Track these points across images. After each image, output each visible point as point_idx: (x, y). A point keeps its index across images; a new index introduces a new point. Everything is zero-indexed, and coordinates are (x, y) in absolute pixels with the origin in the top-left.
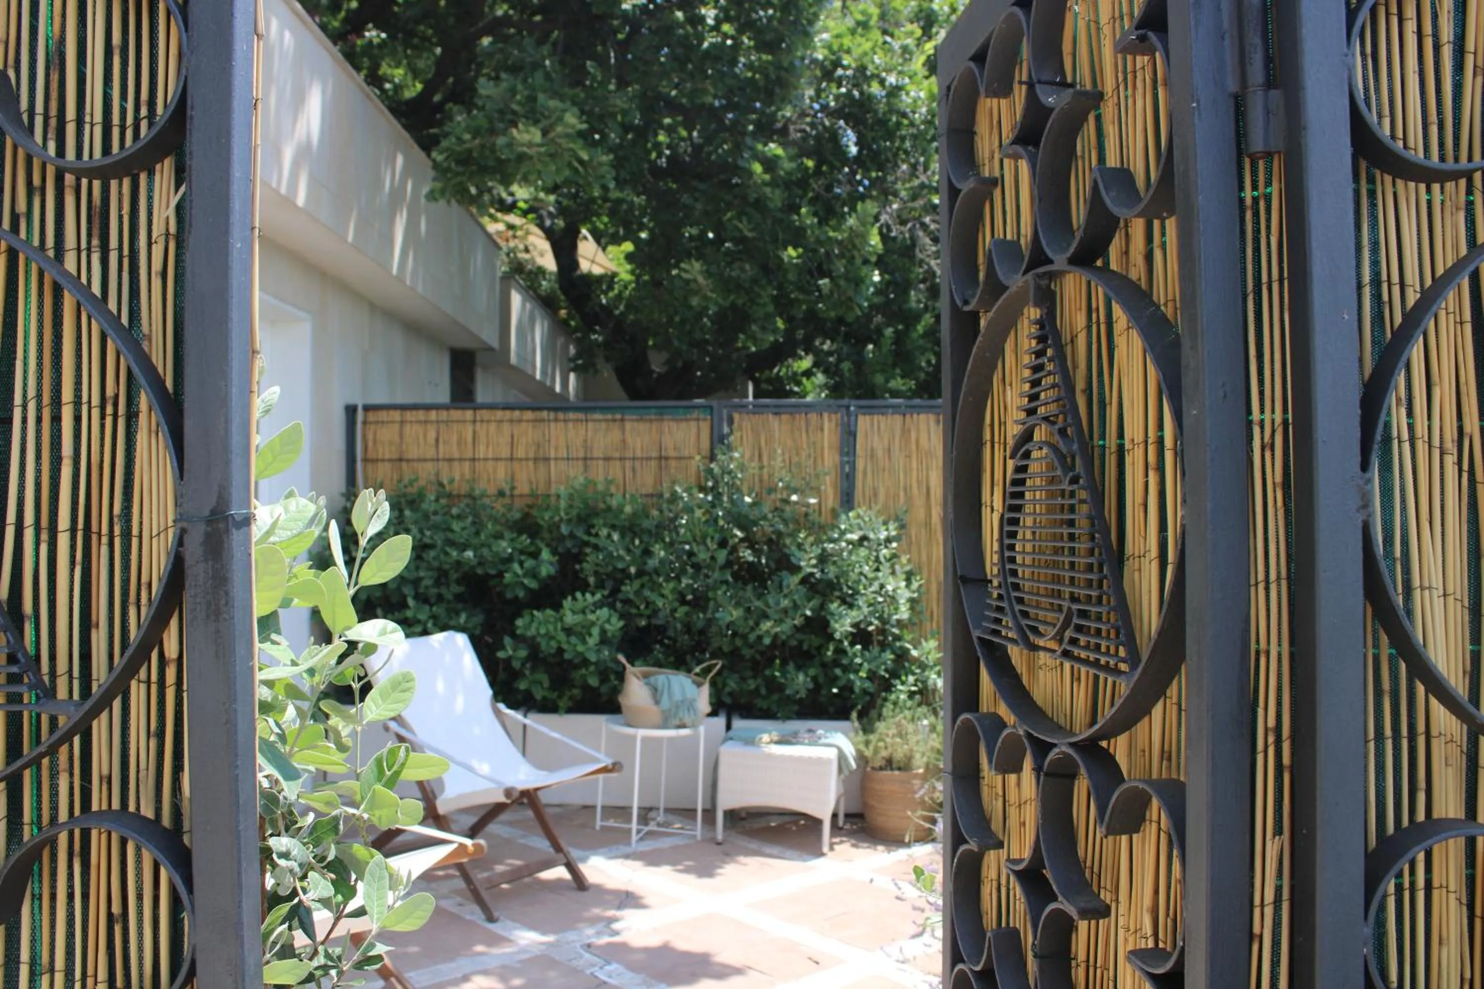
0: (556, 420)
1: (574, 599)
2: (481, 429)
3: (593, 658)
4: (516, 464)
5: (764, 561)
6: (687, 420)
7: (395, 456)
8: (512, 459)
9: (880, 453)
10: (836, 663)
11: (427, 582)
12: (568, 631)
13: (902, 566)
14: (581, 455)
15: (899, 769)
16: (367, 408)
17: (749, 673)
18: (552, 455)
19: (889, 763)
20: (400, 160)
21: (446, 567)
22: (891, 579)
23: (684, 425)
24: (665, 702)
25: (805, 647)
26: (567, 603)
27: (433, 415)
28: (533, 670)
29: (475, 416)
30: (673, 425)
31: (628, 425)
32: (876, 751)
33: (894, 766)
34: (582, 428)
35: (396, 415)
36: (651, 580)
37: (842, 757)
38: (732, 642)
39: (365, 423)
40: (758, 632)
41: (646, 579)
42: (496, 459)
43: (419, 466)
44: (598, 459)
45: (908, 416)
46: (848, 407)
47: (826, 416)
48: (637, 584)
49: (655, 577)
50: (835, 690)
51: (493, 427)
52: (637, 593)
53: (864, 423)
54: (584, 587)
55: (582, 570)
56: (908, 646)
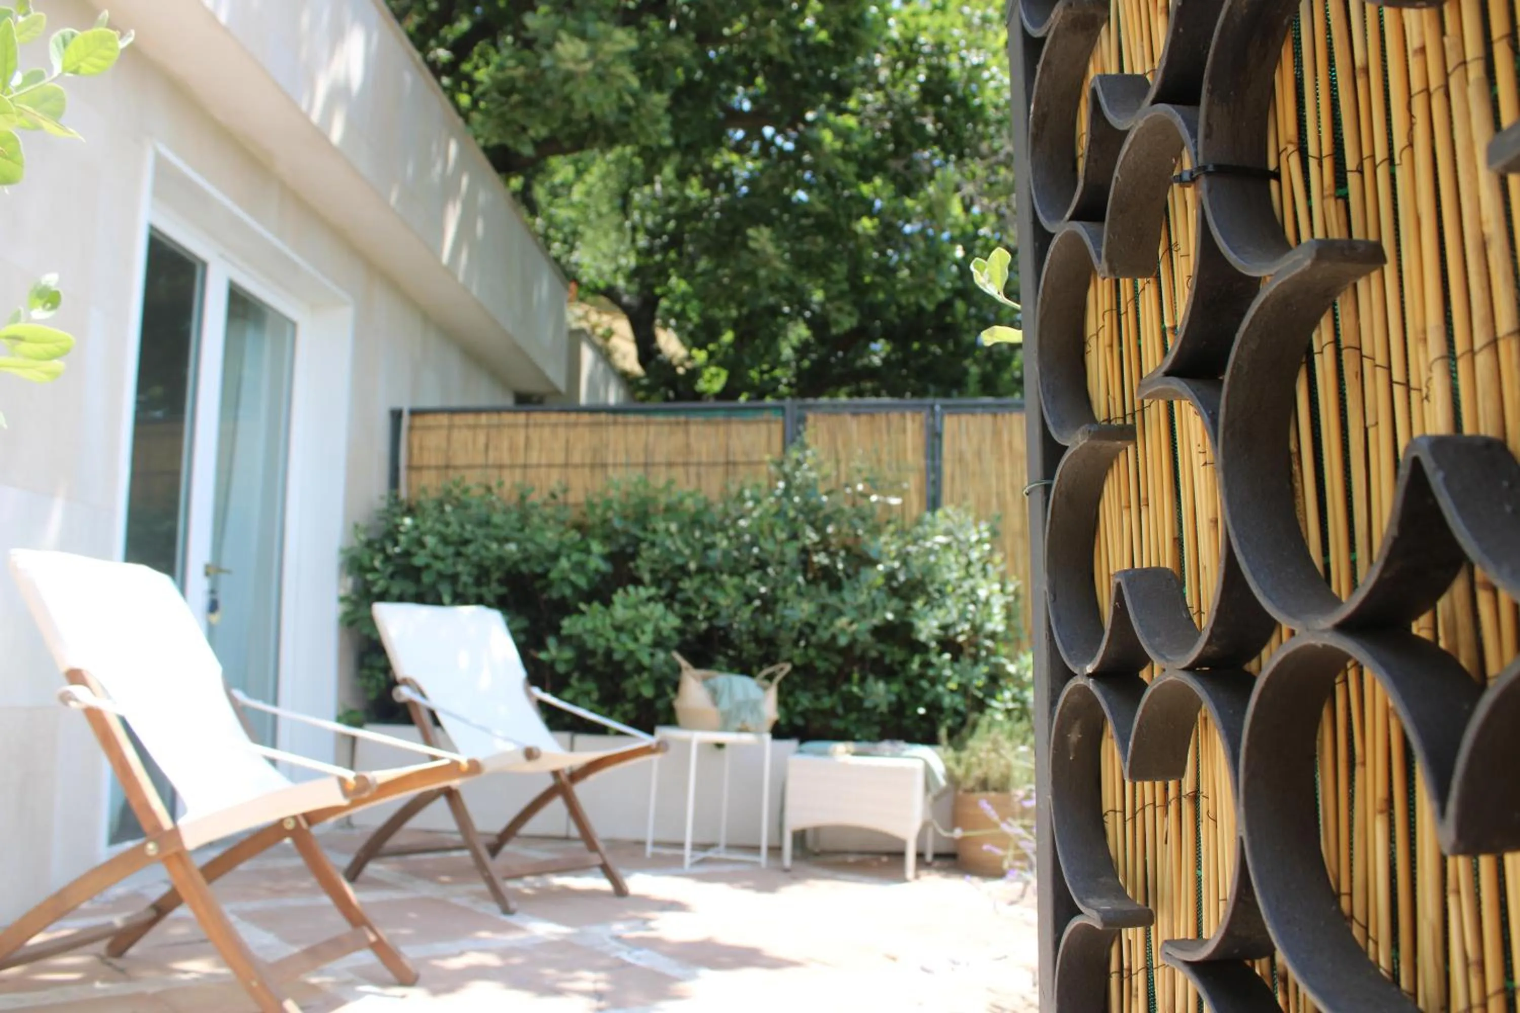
0: (615, 423)
1: (626, 592)
2: (534, 434)
3: (646, 660)
4: (571, 471)
5: (840, 566)
6: (757, 422)
7: (442, 462)
8: (566, 465)
9: (969, 456)
10: (921, 676)
11: (465, 578)
12: (619, 629)
13: (995, 566)
14: (641, 459)
15: (995, 790)
16: (414, 413)
17: (823, 691)
18: (610, 460)
19: (984, 785)
20: (453, 149)
21: (487, 563)
22: (983, 582)
23: (753, 428)
24: (725, 704)
25: (887, 660)
26: (618, 597)
27: (484, 419)
28: (581, 679)
29: (527, 419)
30: (743, 428)
31: (693, 429)
32: (968, 771)
33: (990, 786)
34: (643, 430)
35: (444, 419)
36: (713, 579)
37: (929, 772)
38: (805, 654)
39: (411, 428)
40: (832, 630)
41: (707, 576)
42: (550, 466)
43: (468, 473)
44: (659, 464)
45: (999, 417)
46: (932, 407)
47: (908, 415)
48: (697, 581)
49: (717, 574)
50: (922, 711)
51: (547, 431)
52: (698, 591)
53: (950, 424)
54: (638, 582)
55: (637, 568)
56: (1003, 661)
